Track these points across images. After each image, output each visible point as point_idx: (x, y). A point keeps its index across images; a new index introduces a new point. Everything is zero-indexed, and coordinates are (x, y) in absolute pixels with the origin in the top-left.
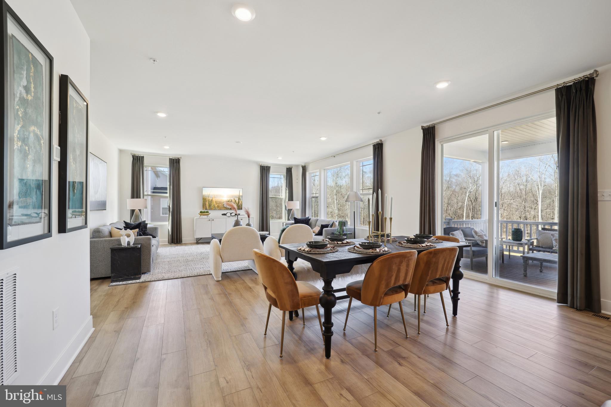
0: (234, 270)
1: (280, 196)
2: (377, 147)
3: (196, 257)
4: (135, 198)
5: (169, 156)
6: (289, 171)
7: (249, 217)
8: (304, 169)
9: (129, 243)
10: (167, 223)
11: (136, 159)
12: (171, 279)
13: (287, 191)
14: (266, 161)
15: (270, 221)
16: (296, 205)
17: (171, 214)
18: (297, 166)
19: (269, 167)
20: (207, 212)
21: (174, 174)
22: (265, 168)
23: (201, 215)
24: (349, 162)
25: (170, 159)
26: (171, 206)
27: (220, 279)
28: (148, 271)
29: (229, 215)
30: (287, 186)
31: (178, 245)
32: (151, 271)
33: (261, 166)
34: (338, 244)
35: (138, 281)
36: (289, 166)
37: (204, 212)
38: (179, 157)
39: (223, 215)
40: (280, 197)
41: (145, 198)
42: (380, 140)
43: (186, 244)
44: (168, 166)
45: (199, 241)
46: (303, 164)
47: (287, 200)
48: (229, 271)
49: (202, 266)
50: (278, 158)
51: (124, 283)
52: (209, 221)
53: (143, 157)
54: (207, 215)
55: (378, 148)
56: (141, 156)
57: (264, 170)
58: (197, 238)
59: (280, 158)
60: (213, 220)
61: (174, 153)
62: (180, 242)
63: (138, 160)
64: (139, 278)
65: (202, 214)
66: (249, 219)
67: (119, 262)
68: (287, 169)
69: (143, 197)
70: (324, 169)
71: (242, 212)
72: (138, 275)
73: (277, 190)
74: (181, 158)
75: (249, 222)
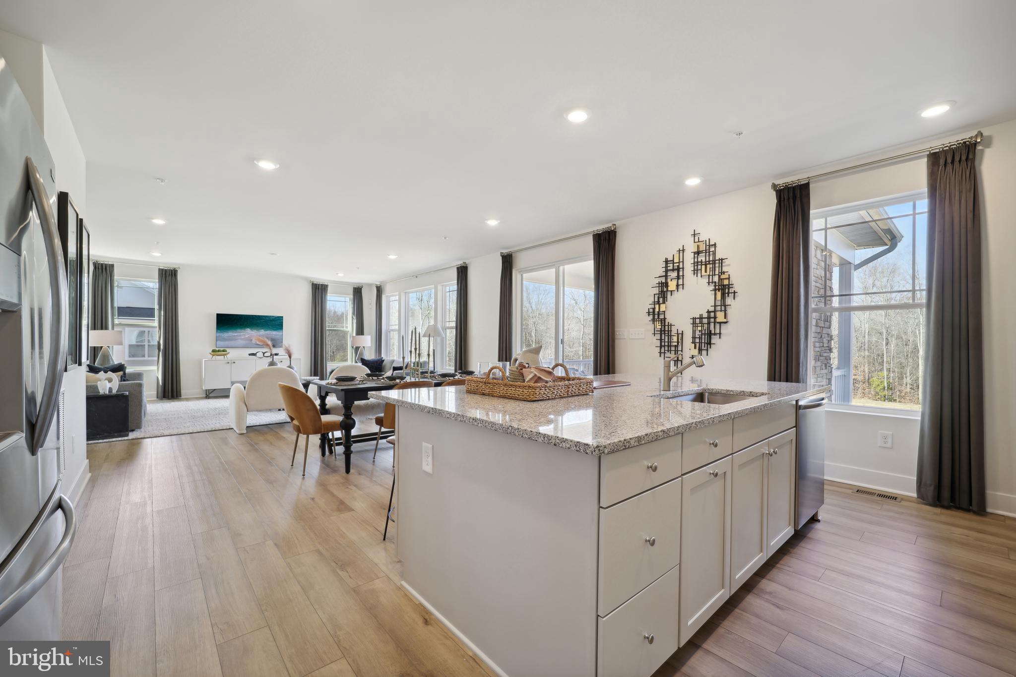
0: (265, 423)
1: (343, 328)
2: (460, 270)
3: (207, 413)
4: (97, 329)
5: (158, 265)
6: (358, 292)
7: (290, 357)
8: (379, 290)
9: (110, 389)
10: (155, 368)
11: (100, 268)
12: (175, 435)
13: (355, 321)
14: (321, 277)
15: (328, 365)
16: (367, 341)
17: (162, 354)
18: (370, 285)
19: (327, 286)
20: (224, 351)
21: (167, 294)
22: (320, 287)
23: (213, 356)
24: (433, 286)
25: (159, 269)
26: (162, 342)
27: (245, 432)
28: (138, 426)
29: (260, 355)
30: (353, 314)
31: (175, 400)
32: (143, 427)
33: (313, 284)
34: (372, 379)
35: (126, 438)
36: (358, 285)
37: (219, 351)
38: (175, 266)
39: (250, 355)
40: (345, 329)
41: (115, 330)
42: (464, 262)
43: (187, 399)
44: (157, 280)
45: (209, 394)
46: (378, 284)
47: (354, 335)
48: (258, 424)
49: (218, 421)
50: (338, 274)
51: (107, 440)
52: (228, 364)
53: (112, 266)
54: (224, 355)
55: (463, 272)
56: (110, 263)
57: (317, 289)
58: (206, 390)
59: (341, 275)
60: (234, 363)
61: (168, 260)
62: (177, 397)
63: (104, 270)
64: (127, 435)
65: (215, 353)
66: (290, 361)
67: (96, 414)
68: (355, 289)
69: (113, 328)
70: (406, 292)
71: (281, 351)
72: (124, 432)
73: (340, 318)
74: (179, 268)
75: (290, 364)
